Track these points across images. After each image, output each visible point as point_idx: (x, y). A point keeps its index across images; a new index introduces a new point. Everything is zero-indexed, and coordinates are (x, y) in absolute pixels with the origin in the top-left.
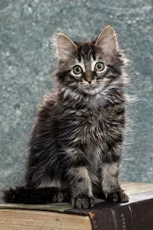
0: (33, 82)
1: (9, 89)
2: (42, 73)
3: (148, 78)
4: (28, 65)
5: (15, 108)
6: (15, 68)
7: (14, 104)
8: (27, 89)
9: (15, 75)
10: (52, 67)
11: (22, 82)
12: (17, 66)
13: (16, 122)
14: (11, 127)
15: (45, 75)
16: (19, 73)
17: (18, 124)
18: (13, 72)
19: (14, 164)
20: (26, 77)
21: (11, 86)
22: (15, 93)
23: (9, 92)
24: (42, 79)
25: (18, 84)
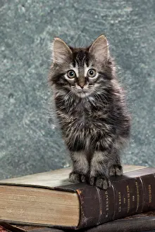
0: (26, 74)
1: (4, 80)
2: (33, 66)
3: (128, 72)
4: (21, 59)
5: (9, 97)
6: (10, 61)
7: (9, 93)
8: (20, 80)
9: (9, 67)
10: (43, 60)
11: (16, 73)
12: (12, 59)
13: (10, 109)
14: (5, 114)
15: (36, 67)
16: (13, 66)
17: (12, 111)
18: (8, 64)
19: (8, 146)
20: (20, 69)
21: (6, 77)
22: (9, 83)
23: (4, 82)
24: (33, 71)
25: (12, 76)
